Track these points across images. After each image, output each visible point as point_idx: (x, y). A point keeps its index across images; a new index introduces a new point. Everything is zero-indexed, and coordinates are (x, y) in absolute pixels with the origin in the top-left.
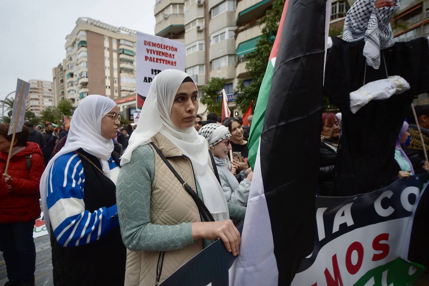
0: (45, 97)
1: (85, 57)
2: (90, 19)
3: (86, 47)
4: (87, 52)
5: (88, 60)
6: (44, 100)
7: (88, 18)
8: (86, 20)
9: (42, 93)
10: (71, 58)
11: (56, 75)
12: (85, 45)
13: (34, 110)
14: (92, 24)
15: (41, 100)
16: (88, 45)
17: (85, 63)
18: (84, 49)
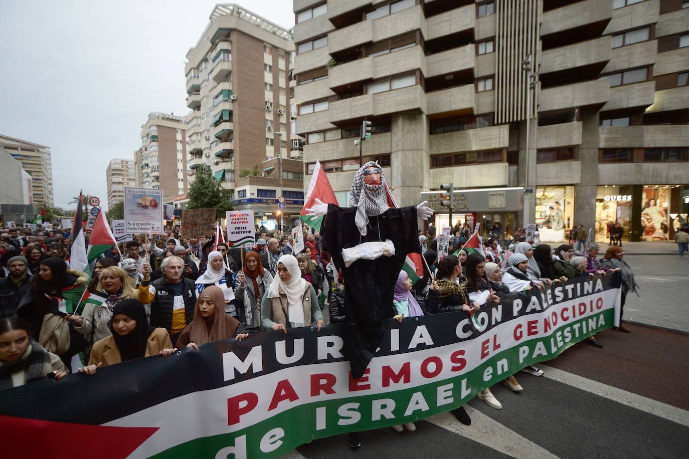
0: (130, 180)
1: (156, 151)
2: (162, 114)
3: (157, 141)
4: (158, 146)
5: (159, 154)
6: (129, 184)
7: (159, 113)
8: (158, 114)
9: (127, 175)
10: (146, 148)
11: (137, 159)
12: (156, 140)
13: (117, 196)
14: (163, 118)
15: (126, 184)
16: (159, 139)
17: (156, 157)
18: (155, 143)
